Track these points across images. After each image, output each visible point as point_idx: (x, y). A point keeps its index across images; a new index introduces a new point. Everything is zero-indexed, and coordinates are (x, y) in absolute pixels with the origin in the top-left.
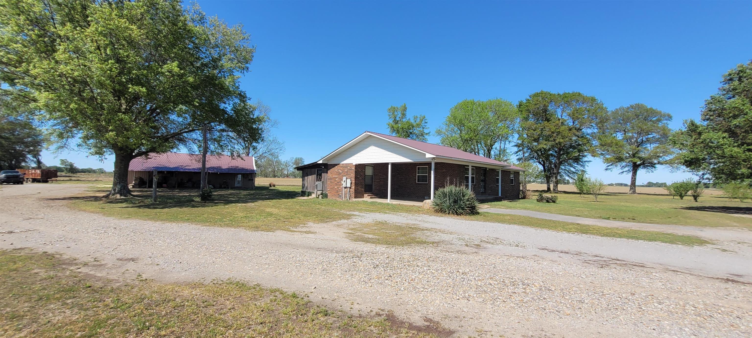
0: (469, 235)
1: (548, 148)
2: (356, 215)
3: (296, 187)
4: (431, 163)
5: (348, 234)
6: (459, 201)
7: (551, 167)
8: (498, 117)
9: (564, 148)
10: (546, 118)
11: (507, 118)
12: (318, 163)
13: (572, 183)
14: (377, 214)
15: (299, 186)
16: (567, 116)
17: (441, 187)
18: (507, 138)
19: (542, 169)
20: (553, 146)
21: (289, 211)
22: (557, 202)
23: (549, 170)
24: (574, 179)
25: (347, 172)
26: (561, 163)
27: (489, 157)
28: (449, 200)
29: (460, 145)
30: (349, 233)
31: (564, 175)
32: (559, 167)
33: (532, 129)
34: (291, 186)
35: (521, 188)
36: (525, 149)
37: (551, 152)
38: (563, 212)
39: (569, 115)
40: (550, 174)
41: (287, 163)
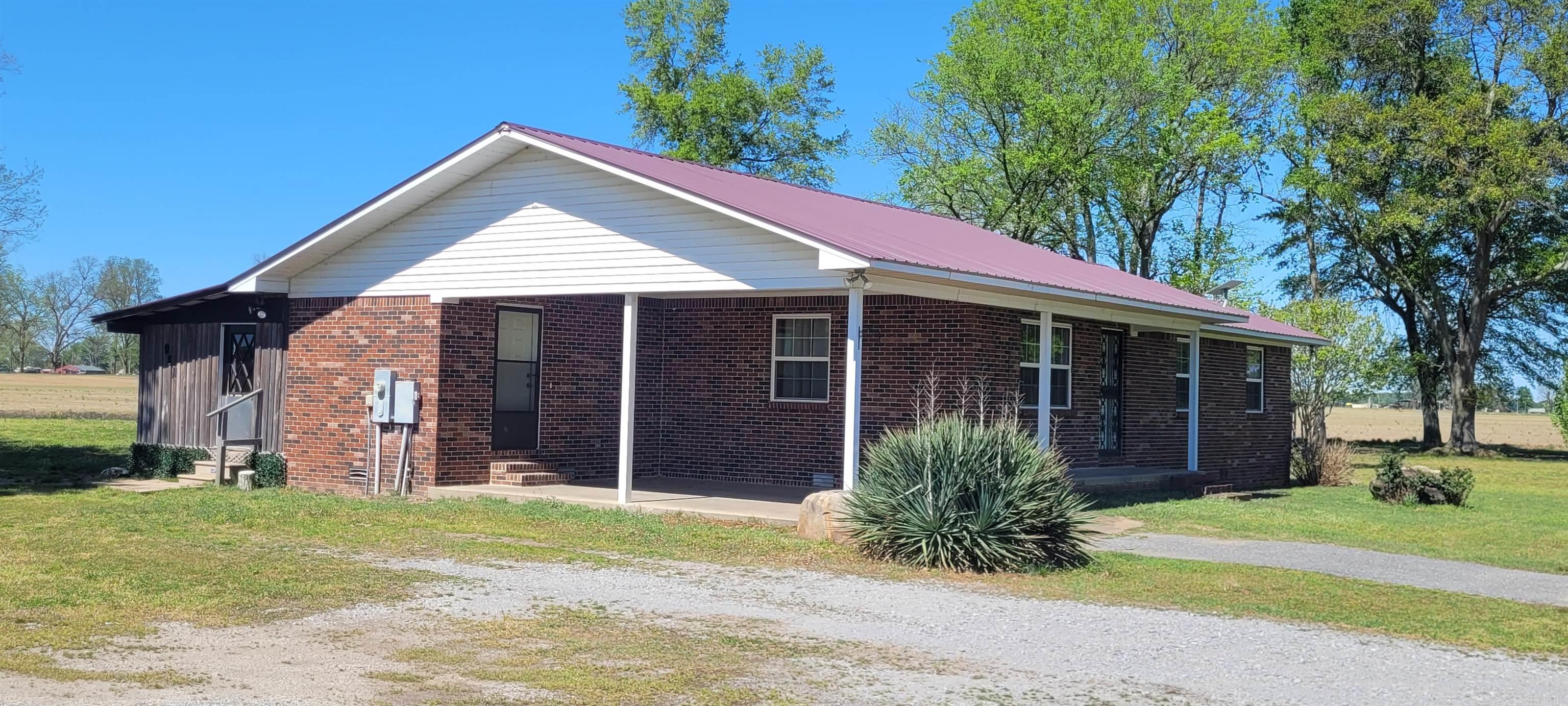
0: (1032, 675)
1: (1428, 228)
2: (439, 577)
3: (107, 424)
4: (846, 299)
5: (385, 686)
6: (984, 497)
7: (1443, 321)
8: (1191, 67)
9: (1504, 229)
10: (1423, 76)
11: (1234, 71)
12: (233, 289)
13: (1540, 405)
14: (556, 569)
15: (125, 417)
16: (1524, 73)
17: (894, 424)
18: (1230, 178)
19: (1403, 332)
20: (1453, 221)
21: (53, 560)
22: (1470, 501)
23: (1433, 341)
24: (1551, 386)
25: (398, 341)
26: (1490, 305)
27: (1145, 274)
28: (936, 489)
29: (1001, 204)
30: (394, 677)
31: (1504, 363)
32: (1482, 326)
33: (1356, 133)
34: (78, 416)
35: (1298, 431)
36: (1321, 235)
37: (1443, 250)
38: (1494, 551)
39: (1532, 68)
40: (1440, 360)
41: (53, 289)
